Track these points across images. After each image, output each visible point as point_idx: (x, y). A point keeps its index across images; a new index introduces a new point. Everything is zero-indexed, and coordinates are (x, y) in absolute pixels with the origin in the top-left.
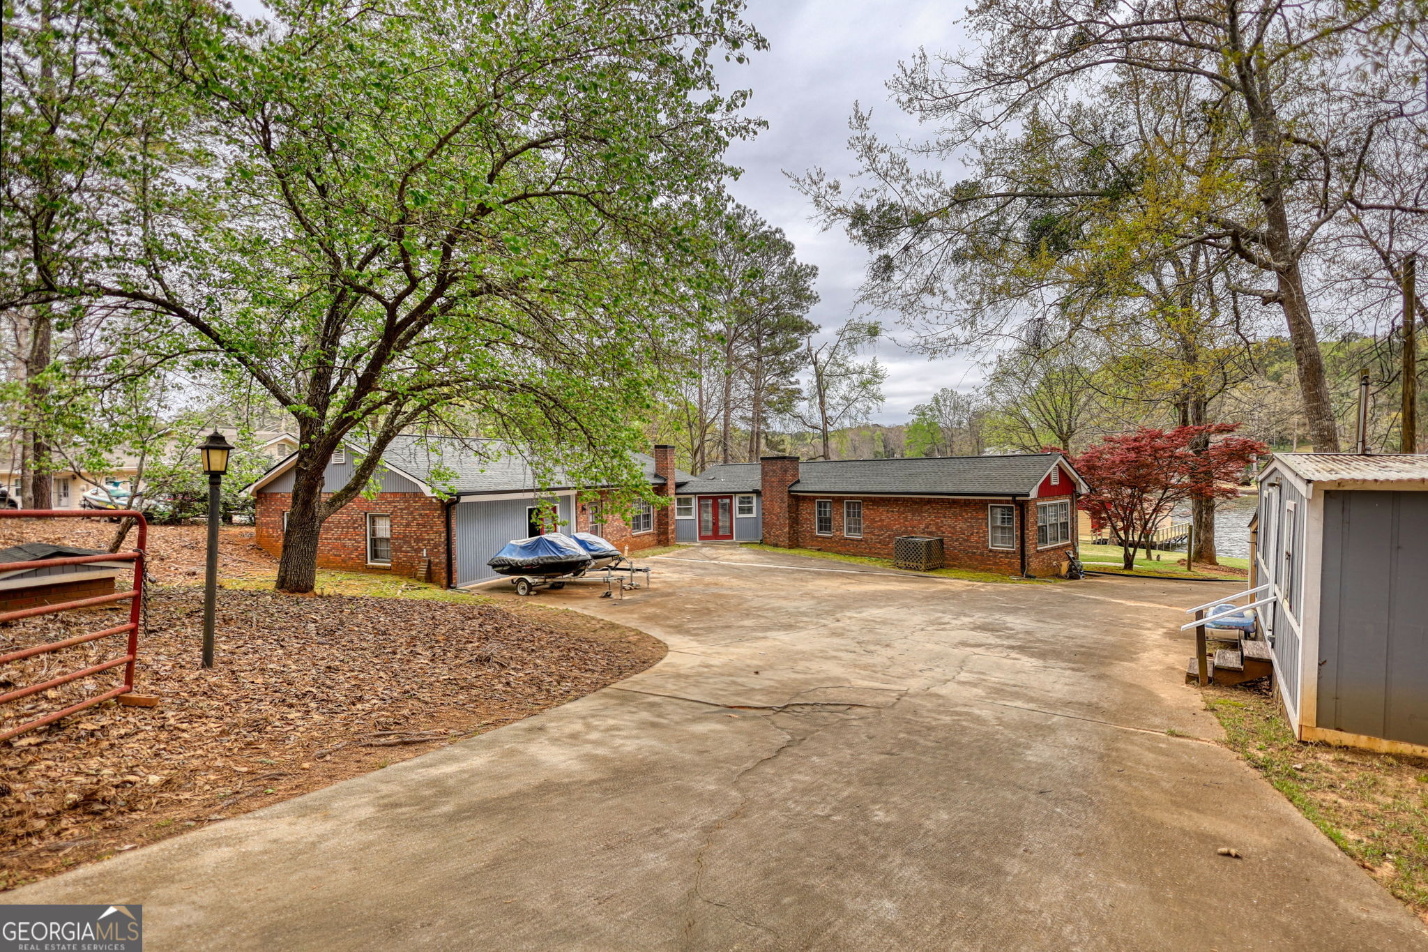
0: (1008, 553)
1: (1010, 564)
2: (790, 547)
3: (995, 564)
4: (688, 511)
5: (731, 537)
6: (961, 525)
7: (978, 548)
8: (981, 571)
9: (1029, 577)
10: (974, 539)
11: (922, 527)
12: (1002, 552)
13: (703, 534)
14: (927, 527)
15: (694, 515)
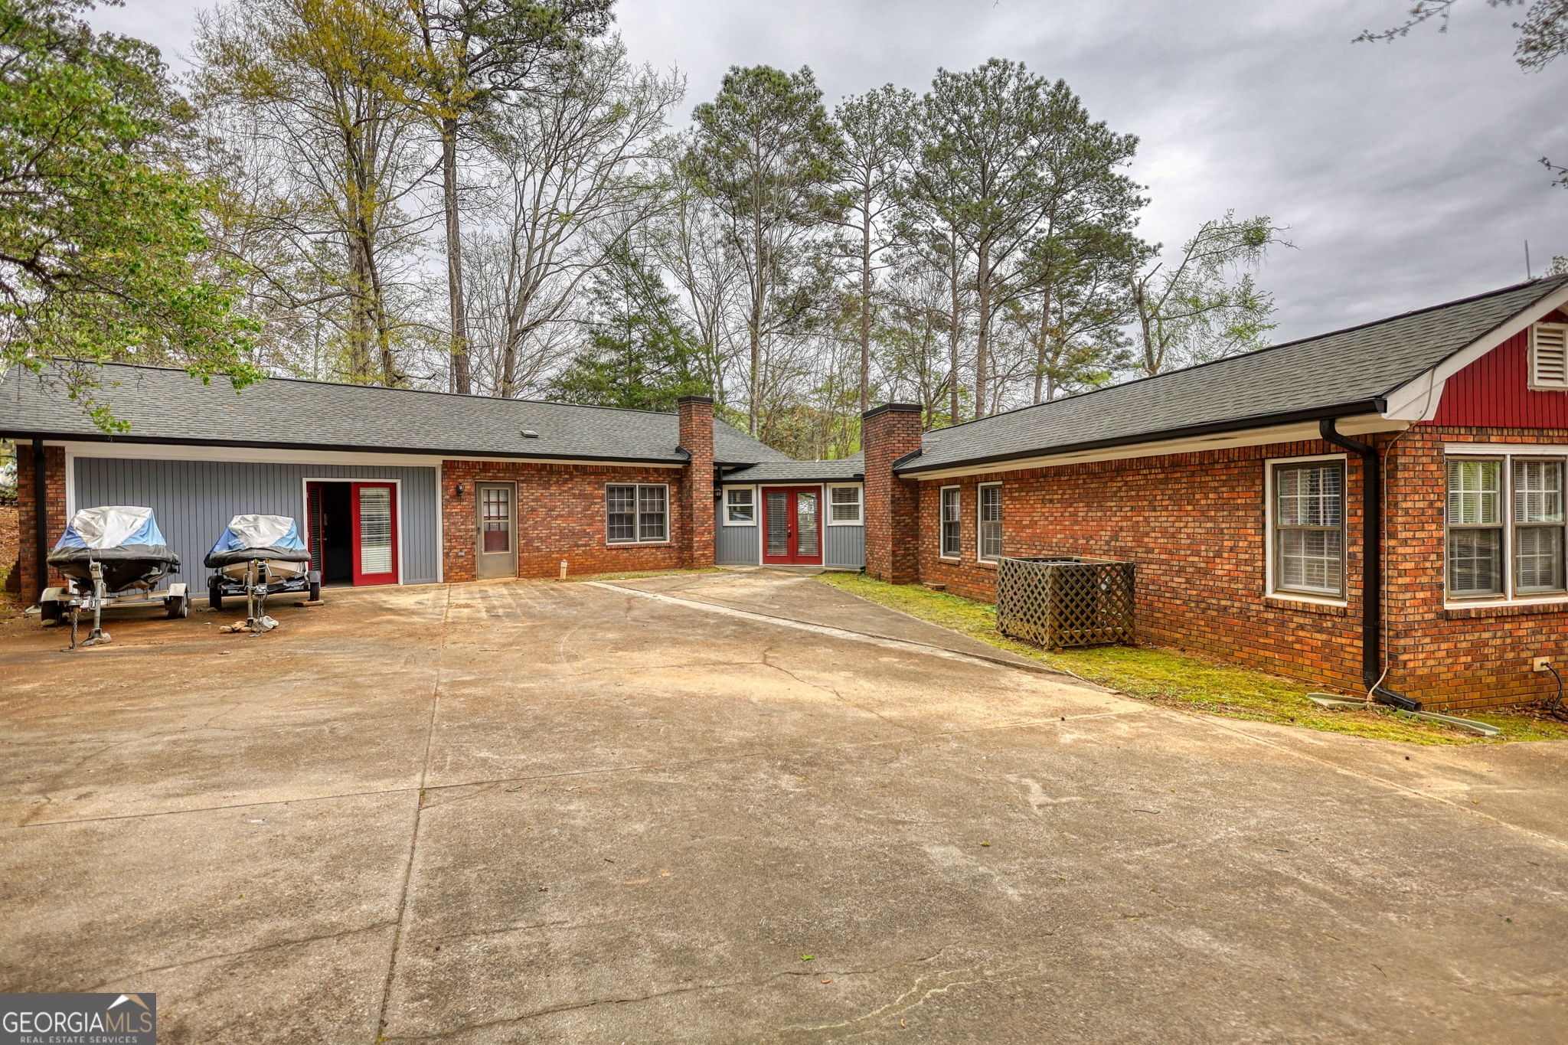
0: (1321, 613)
1: (1329, 653)
2: (897, 581)
3: (1281, 646)
4: (747, 512)
5: (818, 560)
6: (1192, 527)
7: (1232, 596)
8: (1244, 663)
9: (1389, 701)
10: (1222, 568)
11: (1105, 535)
12: (1305, 610)
13: (772, 552)
14: (1115, 537)
15: (757, 520)
